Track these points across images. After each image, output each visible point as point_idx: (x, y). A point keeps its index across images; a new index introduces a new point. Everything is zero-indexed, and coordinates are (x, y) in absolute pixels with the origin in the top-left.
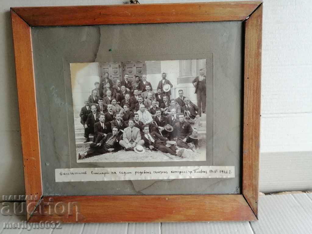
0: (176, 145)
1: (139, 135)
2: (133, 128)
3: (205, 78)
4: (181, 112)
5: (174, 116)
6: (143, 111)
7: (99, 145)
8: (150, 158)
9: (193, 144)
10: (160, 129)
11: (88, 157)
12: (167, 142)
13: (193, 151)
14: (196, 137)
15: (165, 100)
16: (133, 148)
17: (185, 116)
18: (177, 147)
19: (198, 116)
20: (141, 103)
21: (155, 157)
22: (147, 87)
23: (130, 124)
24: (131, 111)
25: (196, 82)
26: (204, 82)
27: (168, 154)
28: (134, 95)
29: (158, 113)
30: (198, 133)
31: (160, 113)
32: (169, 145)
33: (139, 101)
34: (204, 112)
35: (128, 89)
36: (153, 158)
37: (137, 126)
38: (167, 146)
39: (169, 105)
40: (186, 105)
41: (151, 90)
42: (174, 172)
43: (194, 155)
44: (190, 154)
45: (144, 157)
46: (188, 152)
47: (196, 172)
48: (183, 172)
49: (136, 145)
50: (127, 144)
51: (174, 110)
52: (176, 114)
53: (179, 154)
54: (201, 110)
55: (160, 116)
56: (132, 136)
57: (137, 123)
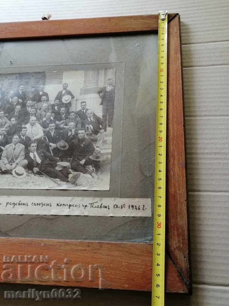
0: (70, 167)
1: (23, 153)
2: (17, 145)
3: (113, 88)
4: (82, 127)
5: (71, 131)
6: (33, 124)
8: (31, 184)
9: (93, 167)
10: (51, 146)
12: (57, 163)
13: (93, 177)
14: (97, 157)
15: (63, 111)
16: (12, 170)
17: (86, 131)
18: (70, 170)
19: (102, 130)
20: (33, 115)
21: (38, 183)
22: (43, 97)
23: (14, 140)
24: (19, 124)
25: (103, 93)
26: (113, 92)
27: (57, 179)
28: (26, 106)
29: (51, 126)
30: (101, 152)
31: (53, 126)
32: (60, 167)
33: (30, 112)
34: (110, 126)
35: (20, 100)
36: (35, 185)
37: (22, 142)
38: (58, 168)
39: (66, 117)
40: (89, 119)
41: (48, 100)
42: (60, 205)
43: (93, 183)
44: (88, 181)
45: (23, 182)
46: (85, 178)
47: (93, 207)
48: (75, 205)
49: (17, 166)
50: (5, 164)
51: (72, 124)
52: (74, 129)
53: (72, 180)
54: (106, 124)
55: (54, 131)
56: (14, 155)
57: (23, 138)
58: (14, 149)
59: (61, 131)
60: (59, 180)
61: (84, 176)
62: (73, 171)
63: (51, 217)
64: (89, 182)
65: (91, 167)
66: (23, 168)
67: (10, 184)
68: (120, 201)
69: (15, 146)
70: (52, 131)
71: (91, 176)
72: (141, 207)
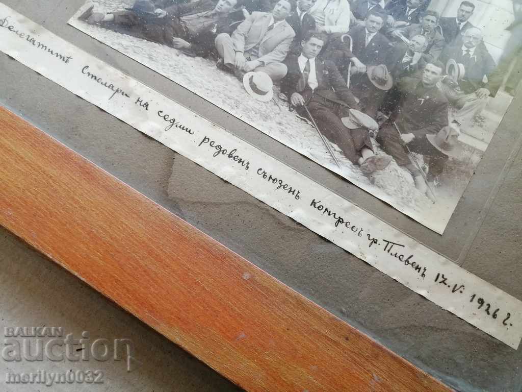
0: (375, 135)
1: (284, 48)
2: (279, 22)
5: (412, 54)
7: (160, 14)
8: (274, 125)
9: (425, 161)
10: (353, 65)
11: (108, 28)
12: (351, 110)
13: (416, 183)
14: (445, 146)
16: (245, 72)
17: (444, 73)
18: (373, 141)
19: (485, 91)
21: (289, 132)
23: (277, 8)
27: (335, 146)
29: (373, 22)
30: (459, 139)
31: (378, 23)
32: (354, 122)
34: (507, 90)
36: (282, 131)
38: (347, 122)
39: (415, 19)
40: (464, 48)
42: (319, 207)
43: (411, 197)
44: (402, 187)
45: (258, 111)
46: (398, 176)
47: (391, 252)
48: (350, 226)
49: (258, 69)
50: (236, 52)
51: (421, 40)
52: (421, 54)
53: (367, 167)
54: (502, 81)
55: (375, 34)
56: (263, 41)
57: (299, 14)
58: (271, 28)
59: (390, 44)
60: (340, 150)
61: (397, 171)
62: (378, 147)
63: (289, 223)
64: (402, 190)
65: (422, 160)
66: (271, 80)
67: (228, 101)
68: (455, 273)
69: (275, 22)
70: (370, 32)
71: (414, 179)
72: (501, 315)
